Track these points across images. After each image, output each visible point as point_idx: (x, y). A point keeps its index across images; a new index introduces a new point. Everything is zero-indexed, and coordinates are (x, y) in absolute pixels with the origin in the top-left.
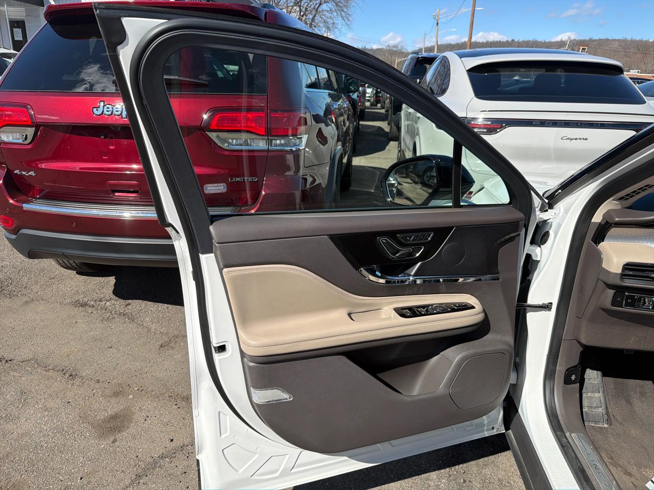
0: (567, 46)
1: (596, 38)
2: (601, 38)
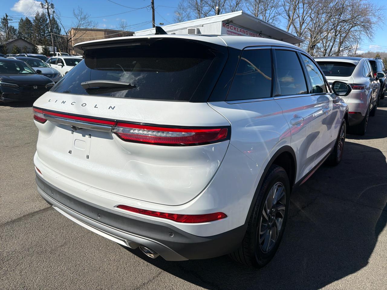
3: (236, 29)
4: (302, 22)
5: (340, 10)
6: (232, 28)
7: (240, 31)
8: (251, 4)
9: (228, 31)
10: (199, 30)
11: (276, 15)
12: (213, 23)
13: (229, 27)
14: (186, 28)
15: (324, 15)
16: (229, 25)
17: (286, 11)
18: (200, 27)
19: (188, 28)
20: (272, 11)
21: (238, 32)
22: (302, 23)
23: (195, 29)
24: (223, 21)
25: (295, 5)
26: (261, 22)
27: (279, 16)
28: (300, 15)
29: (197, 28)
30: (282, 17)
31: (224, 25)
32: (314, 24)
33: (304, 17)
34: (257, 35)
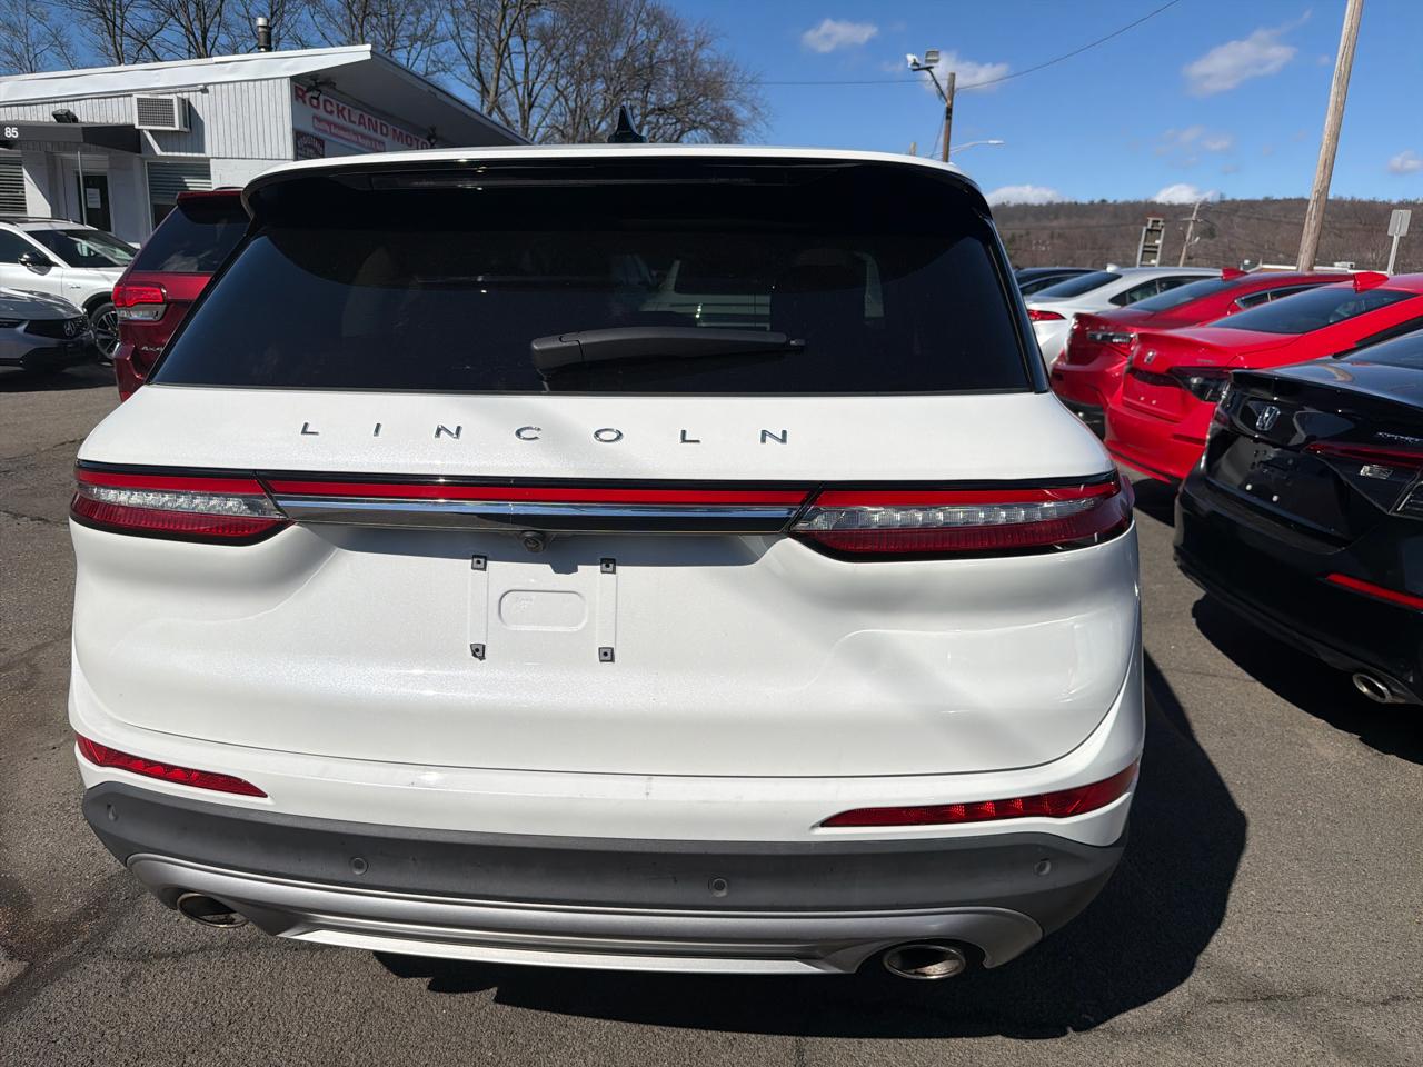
0: (1195, 214)
1: (1278, 196)
2: (1288, 197)
3: (346, 113)
4: (526, 101)
5: (645, 75)
6: (329, 108)
7: (360, 124)
8: (330, 17)
9: (315, 117)
10: (189, 103)
11: (434, 69)
12: (251, 84)
13: (318, 103)
14: (127, 94)
15: (600, 86)
16: (317, 99)
17: (467, 58)
18: (191, 94)
19: (136, 96)
20: (414, 54)
21: (351, 126)
22: (526, 107)
23: (172, 100)
24: (293, 79)
25: (501, 42)
26: (438, 92)
27: (443, 73)
28: (519, 78)
29: (180, 95)
30: (458, 81)
31: (301, 93)
32: (571, 112)
33: (530, 84)
34: (418, 141)
